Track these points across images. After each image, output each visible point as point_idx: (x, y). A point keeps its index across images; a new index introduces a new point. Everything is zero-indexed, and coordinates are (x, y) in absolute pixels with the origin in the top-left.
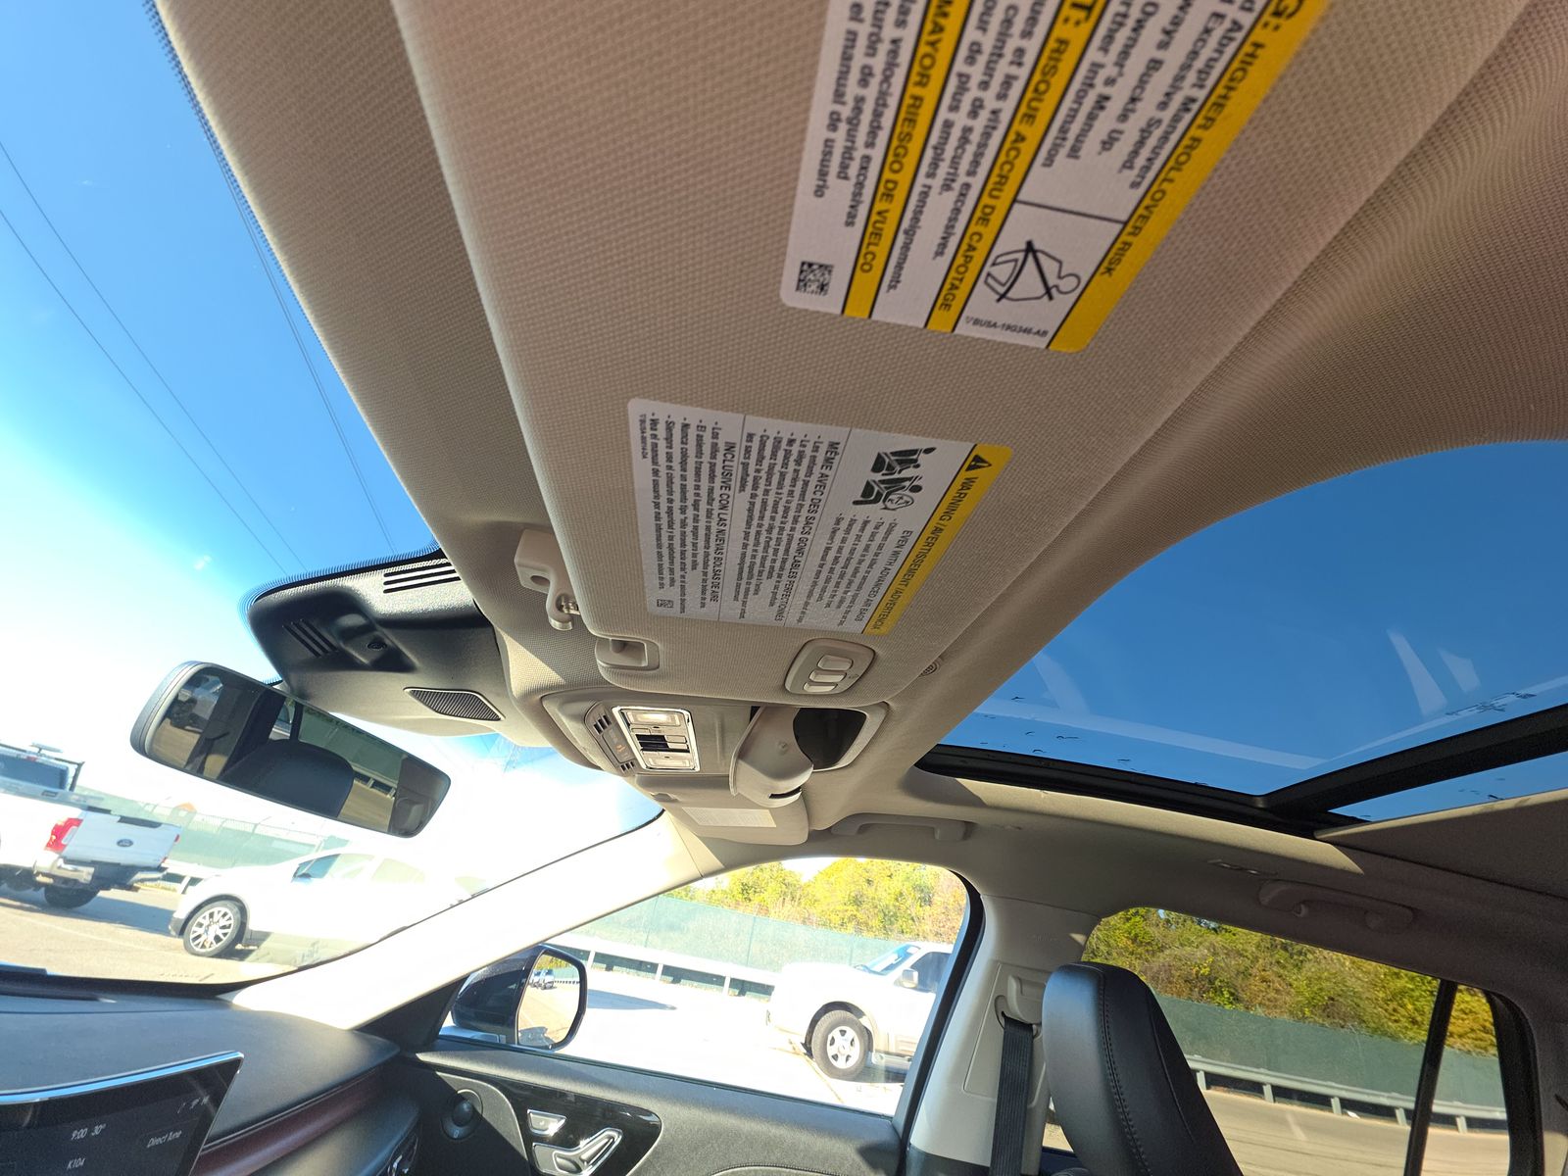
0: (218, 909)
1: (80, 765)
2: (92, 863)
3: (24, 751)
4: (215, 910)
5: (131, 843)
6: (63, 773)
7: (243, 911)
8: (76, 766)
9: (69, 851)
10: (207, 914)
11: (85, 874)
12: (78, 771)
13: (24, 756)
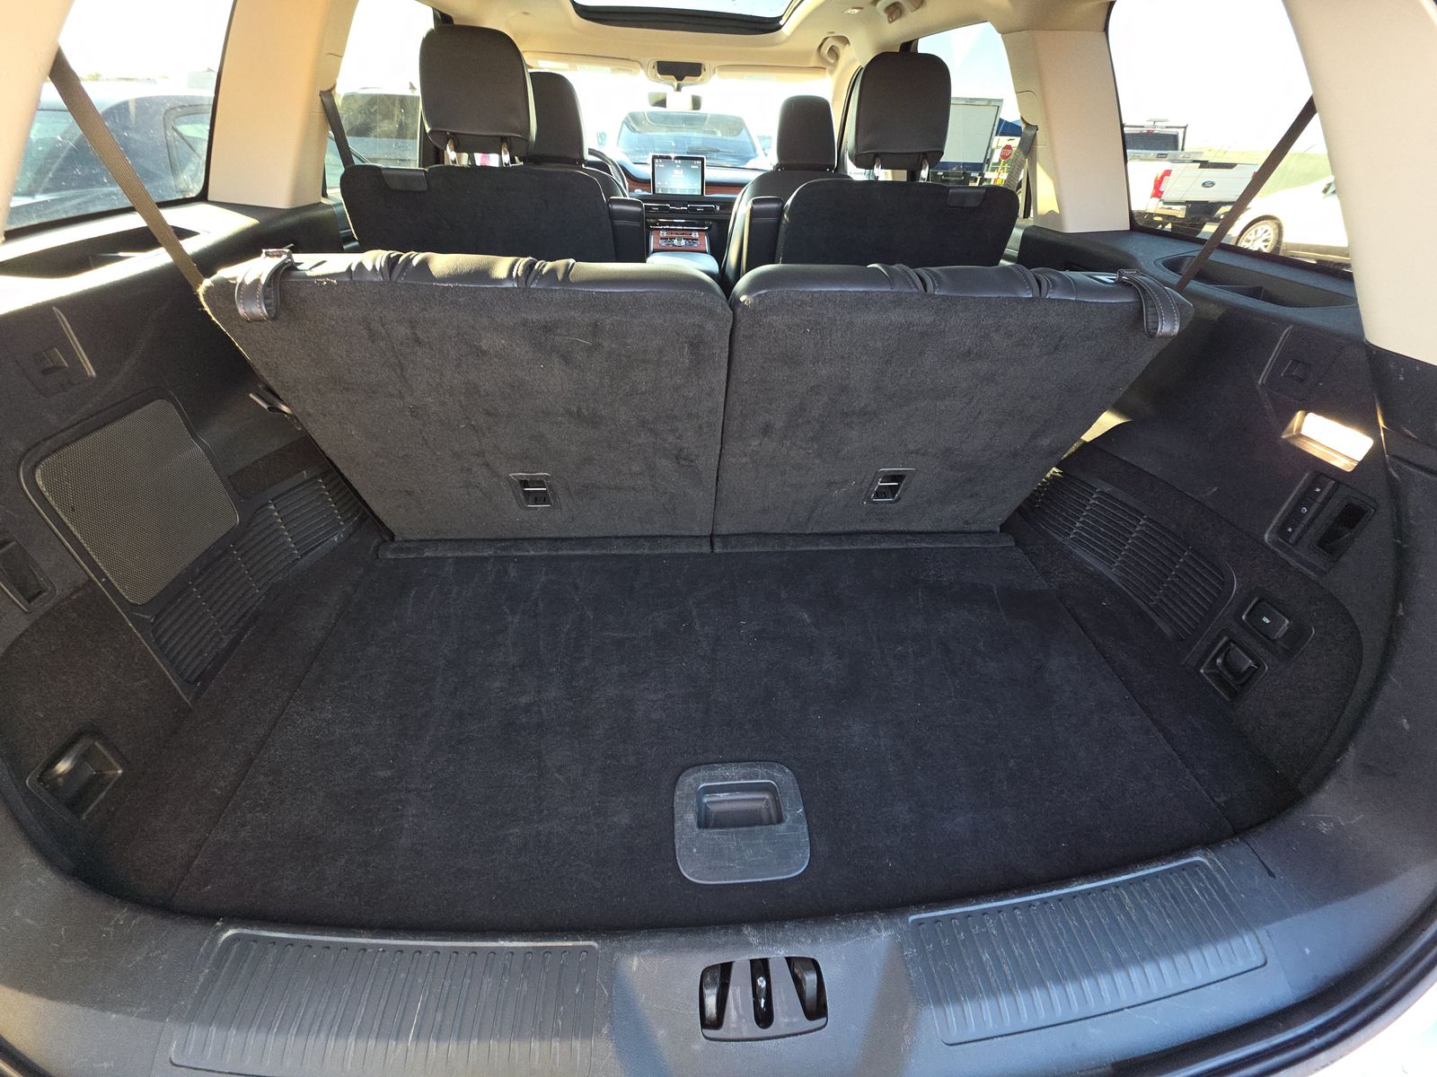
0: (1261, 227)
1: (1185, 128)
2: (1187, 202)
3: (1143, 127)
4: (1259, 228)
5: (1213, 184)
6: (1175, 137)
7: (1280, 227)
8: (1183, 130)
9: (1166, 197)
10: (1253, 232)
11: (1180, 212)
12: (1185, 133)
13: (1145, 130)
